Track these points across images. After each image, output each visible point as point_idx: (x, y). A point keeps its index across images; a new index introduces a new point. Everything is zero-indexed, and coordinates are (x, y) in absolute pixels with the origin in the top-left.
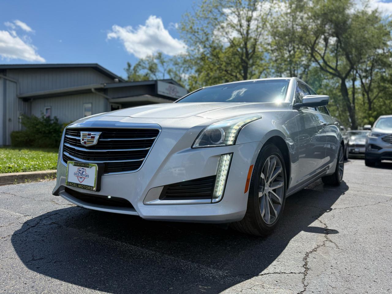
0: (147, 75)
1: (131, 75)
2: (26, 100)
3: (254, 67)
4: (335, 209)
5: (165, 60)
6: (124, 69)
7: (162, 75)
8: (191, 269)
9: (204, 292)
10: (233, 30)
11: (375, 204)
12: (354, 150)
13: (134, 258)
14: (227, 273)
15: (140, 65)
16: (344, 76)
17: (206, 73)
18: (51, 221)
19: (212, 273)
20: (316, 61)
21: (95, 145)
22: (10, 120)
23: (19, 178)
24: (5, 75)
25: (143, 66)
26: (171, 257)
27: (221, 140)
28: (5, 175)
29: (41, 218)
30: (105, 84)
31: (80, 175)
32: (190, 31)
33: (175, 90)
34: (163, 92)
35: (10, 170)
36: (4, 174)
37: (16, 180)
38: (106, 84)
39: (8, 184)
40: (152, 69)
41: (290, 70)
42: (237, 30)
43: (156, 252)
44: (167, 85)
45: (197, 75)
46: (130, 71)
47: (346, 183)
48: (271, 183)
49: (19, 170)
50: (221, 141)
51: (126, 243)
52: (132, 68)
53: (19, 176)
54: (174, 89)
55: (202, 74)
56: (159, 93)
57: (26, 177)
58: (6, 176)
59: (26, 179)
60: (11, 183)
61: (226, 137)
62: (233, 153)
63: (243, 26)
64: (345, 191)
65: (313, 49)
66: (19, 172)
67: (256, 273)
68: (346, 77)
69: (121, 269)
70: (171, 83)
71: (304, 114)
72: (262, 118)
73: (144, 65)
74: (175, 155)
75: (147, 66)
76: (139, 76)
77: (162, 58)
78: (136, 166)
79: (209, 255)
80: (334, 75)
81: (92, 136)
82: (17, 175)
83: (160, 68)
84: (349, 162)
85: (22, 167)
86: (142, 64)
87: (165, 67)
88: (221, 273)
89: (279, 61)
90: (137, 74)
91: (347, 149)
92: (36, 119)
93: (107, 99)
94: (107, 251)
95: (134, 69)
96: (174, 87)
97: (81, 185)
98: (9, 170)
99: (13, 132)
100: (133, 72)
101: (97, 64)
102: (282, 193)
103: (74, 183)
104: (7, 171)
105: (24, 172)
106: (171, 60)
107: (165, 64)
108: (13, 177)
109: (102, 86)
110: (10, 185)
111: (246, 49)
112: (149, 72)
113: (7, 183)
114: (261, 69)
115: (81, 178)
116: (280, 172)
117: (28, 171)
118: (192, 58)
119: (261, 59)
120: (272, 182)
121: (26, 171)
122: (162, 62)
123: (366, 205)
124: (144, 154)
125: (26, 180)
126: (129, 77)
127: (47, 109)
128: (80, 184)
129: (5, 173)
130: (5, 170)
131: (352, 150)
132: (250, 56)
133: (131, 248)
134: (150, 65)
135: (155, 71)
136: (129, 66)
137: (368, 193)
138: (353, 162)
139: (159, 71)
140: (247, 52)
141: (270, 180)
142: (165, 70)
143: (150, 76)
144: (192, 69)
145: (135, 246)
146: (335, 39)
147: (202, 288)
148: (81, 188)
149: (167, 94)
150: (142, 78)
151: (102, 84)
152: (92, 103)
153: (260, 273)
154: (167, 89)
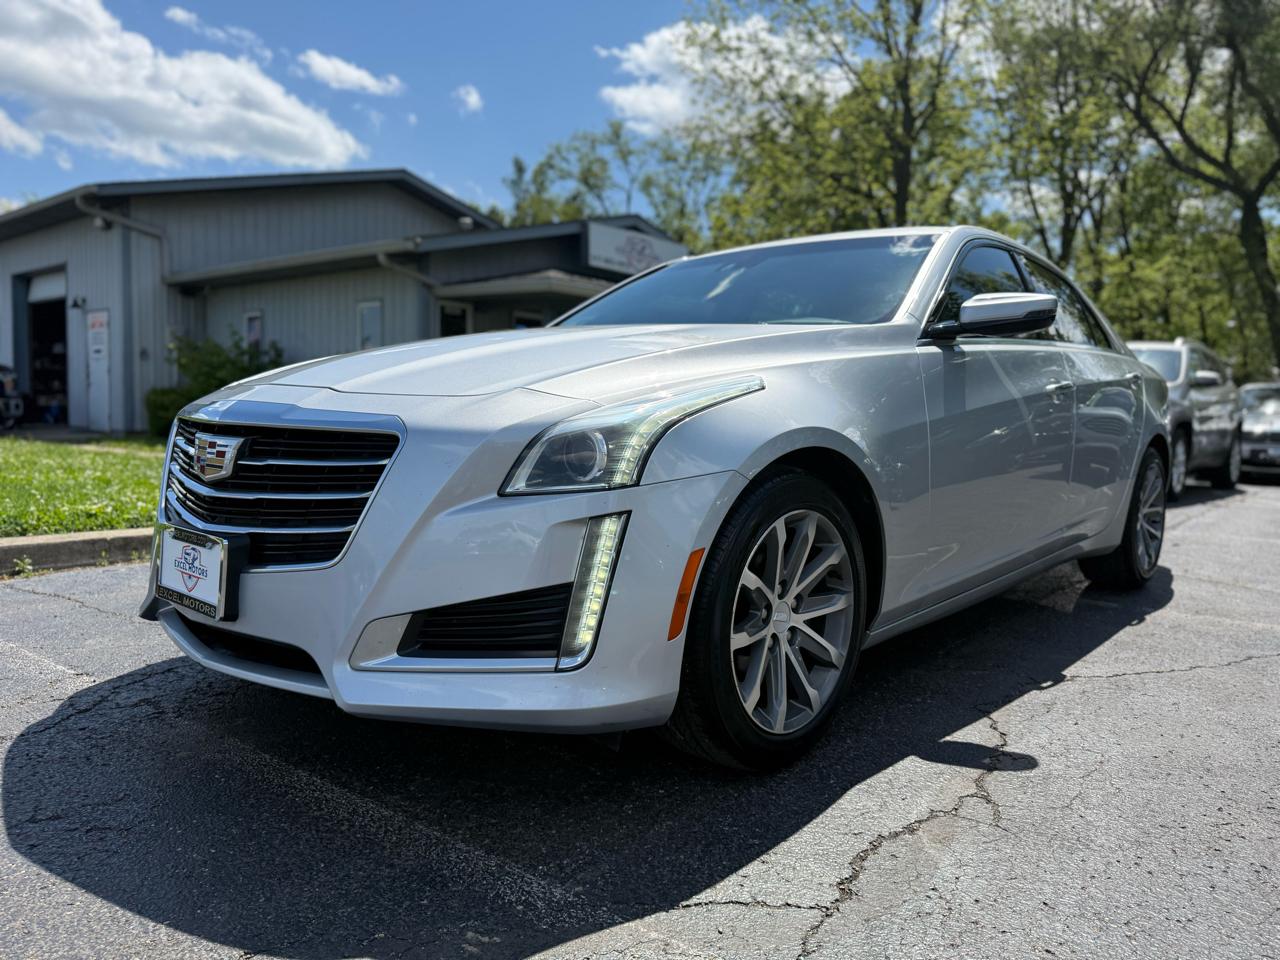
0: (575, 198)
1: (524, 199)
2: (191, 291)
3: (934, 164)
4: (1073, 678)
5: (633, 146)
6: (504, 180)
7: (622, 196)
8: (471, 875)
9: (471, 955)
10: (862, 36)
11: (1229, 664)
12: (1265, 451)
13: (321, 828)
14: (577, 895)
15: (551, 167)
16: (1253, 185)
17: (769, 185)
18: (144, 695)
19: (529, 893)
20: (1153, 134)
21: (229, 478)
22: (144, 354)
23: (115, 547)
24: (126, 215)
25: (561, 170)
26: (434, 830)
27: (596, 469)
28: (71, 539)
29: (117, 684)
30: (419, 240)
31: (189, 567)
32: (715, 45)
33: (647, 251)
34: (607, 261)
35: (91, 522)
36: (72, 534)
37: (103, 554)
38: (423, 237)
39: (80, 566)
40: (591, 179)
41: (1060, 169)
42: (872, 36)
43: (395, 812)
44: (622, 236)
45: (738, 192)
46: (524, 186)
47: (1175, 578)
48: (798, 598)
49: (118, 523)
50: (595, 473)
51: (321, 779)
52: (528, 176)
53: (113, 540)
54: (643, 248)
55: (755, 189)
56: (594, 262)
57: (134, 545)
58: (75, 543)
59: (136, 549)
60: (92, 561)
61: (613, 459)
62: (629, 513)
63: (896, 22)
64: (1149, 613)
65: (1143, 91)
66: (117, 528)
67: (668, 899)
68: (1261, 190)
69: (264, 864)
70: (635, 228)
71: (967, 359)
72: (763, 388)
73: (564, 165)
74: (441, 518)
75: (576, 168)
76: (550, 204)
77: (623, 139)
78: (328, 549)
79: (554, 832)
80: (1219, 186)
81: (218, 449)
82: (108, 538)
83: (617, 173)
84: (1238, 497)
85: (129, 513)
86: (557, 161)
87: (634, 169)
88: (558, 892)
89: (1022, 142)
90: (546, 196)
91: (1236, 449)
92: (217, 350)
93: (428, 287)
94: (253, 801)
95: (534, 180)
96: (643, 240)
97: (191, 598)
98: (88, 521)
99: (155, 391)
100: (533, 189)
101: (403, 172)
102: (845, 630)
103: (173, 591)
104: (81, 527)
105: (132, 527)
106: (654, 145)
107: (632, 159)
108: (96, 546)
109: (409, 246)
110: (88, 569)
111: (907, 100)
112: (583, 188)
113: (79, 563)
114: (957, 168)
115: (190, 576)
116: (836, 562)
117: (143, 527)
118: (719, 136)
119: (963, 134)
120: (805, 596)
121: (138, 527)
122: (625, 155)
123: (1191, 668)
124: (351, 512)
125: (135, 554)
126: (518, 207)
127: (251, 320)
128: (187, 597)
129: (75, 531)
130: (77, 522)
131: (1255, 453)
132: (918, 123)
133: (329, 796)
134: (585, 163)
135: (599, 183)
136: (520, 168)
137: (1228, 621)
138: (1255, 494)
139: (615, 185)
140: (908, 110)
141: (795, 590)
142: (633, 180)
143: (583, 201)
144: (718, 173)
145: (345, 788)
146: (1224, 54)
147: (473, 940)
148: (189, 607)
149: (621, 264)
150: (559, 207)
151: (407, 239)
152: (382, 300)
153: (682, 900)
154: (619, 250)
